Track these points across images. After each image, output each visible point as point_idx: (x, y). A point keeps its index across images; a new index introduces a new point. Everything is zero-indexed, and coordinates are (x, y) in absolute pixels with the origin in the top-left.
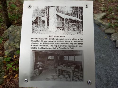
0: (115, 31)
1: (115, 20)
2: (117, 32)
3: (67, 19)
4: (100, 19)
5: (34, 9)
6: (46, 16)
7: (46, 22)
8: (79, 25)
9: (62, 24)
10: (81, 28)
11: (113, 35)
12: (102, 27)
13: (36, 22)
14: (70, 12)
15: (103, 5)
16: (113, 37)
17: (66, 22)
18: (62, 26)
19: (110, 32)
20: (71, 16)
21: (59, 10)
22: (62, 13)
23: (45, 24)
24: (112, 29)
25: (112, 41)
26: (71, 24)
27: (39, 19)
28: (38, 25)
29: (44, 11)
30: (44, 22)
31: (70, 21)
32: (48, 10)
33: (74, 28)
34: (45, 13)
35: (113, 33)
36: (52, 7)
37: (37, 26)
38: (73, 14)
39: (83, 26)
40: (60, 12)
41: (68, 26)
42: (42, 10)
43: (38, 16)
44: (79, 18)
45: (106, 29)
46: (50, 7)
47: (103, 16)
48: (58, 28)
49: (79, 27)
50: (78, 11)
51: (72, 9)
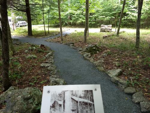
0: (136, 91)
1: (133, 76)
2: (138, 92)
3: (80, 102)
4: (116, 76)
5: (52, 94)
6: (62, 100)
7: (62, 106)
8: (91, 108)
9: (76, 107)
10: (93, 110)
11: (134, 95)
12: (120, 85)
13: (53, 106)
14: (82, 95)
15: (117, 59)
16: (134, 97)
17: (79, 105)
18: (76, 109)
19: (130, 91)
20: (84, 99)
21: (73, 93)
22: (76, 96)
23: (61, 108)
24: (131, 88)
25: (135, 103)
26: (84, 106)
27: (56, 103)
28: (55, 108)
29: (61, 96)
30: (60, 105)
31: (83, 104)
32: (64, 94)
33: (87, 110)
34: (61, 97)
35: (134, 93)
36: (67, 91)
37: (54, 110)
38: (85, 97)
39: (94, 108)
40: (74, 95)
41: (81, 108)
42: (59, 94)
43: (55, 100)
44: (91, 101)
45: (125, 88)
46: (66, 91)
47: (119, 73)
48: (73, 110)
49: (91, 109)
50: (89, 94)
51: (84, 93)
